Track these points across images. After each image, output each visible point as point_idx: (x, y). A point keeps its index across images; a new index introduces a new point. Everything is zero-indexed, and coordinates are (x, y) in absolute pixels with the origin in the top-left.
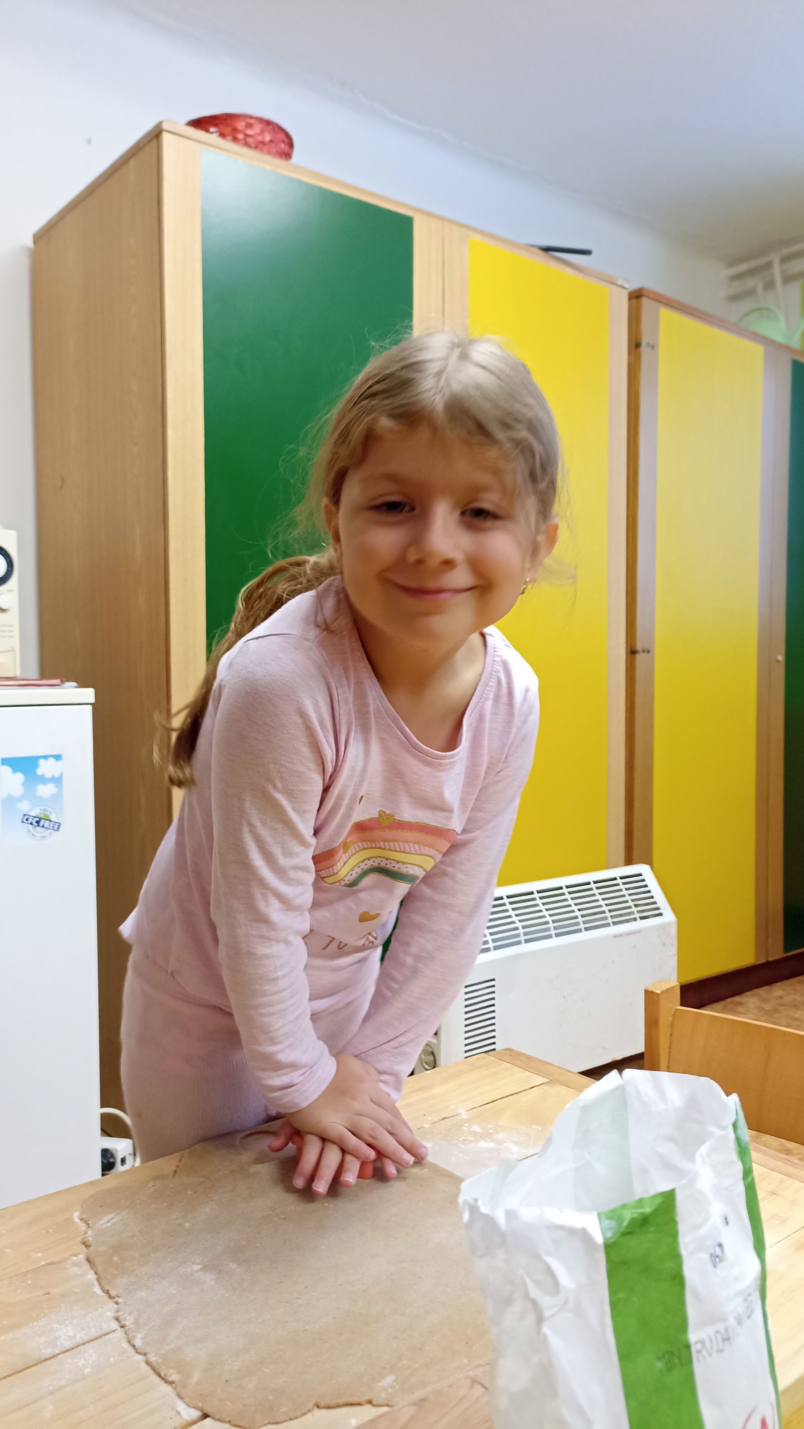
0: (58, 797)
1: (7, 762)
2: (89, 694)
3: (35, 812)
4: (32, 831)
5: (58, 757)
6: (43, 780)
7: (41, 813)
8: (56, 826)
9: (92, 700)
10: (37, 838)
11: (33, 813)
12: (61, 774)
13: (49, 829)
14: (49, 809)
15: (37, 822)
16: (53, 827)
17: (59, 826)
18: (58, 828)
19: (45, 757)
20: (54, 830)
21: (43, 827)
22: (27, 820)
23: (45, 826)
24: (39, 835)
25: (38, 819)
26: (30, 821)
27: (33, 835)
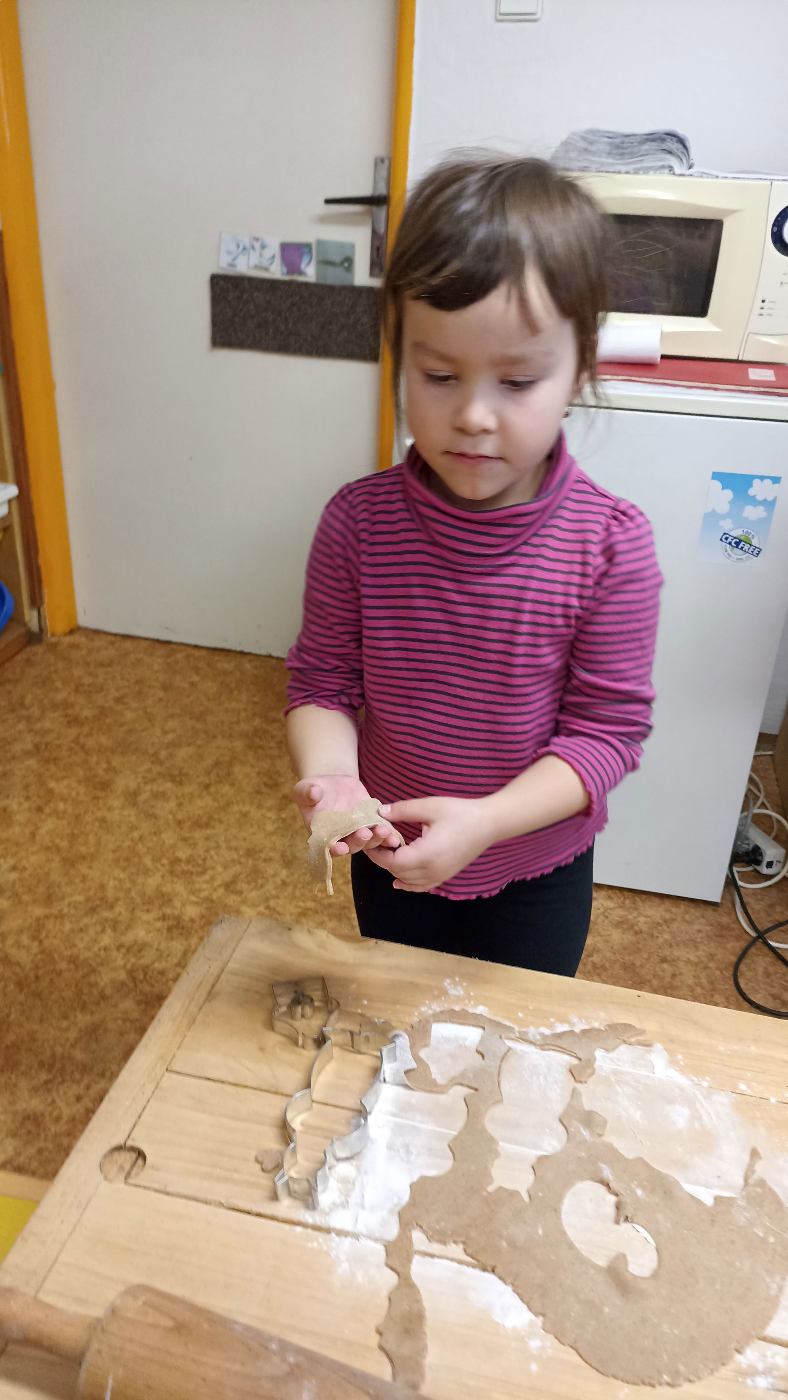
0: (765, 523)
1: (716, 476)
3: (737, 533)
4: (729, 551)
5: (776, 480)
6: (754, 501)
7: (742, 535)
8: (756, 551)
10: (732, 559)
11: (734, 534)
12: (775, 498)
13: (748, 553)
14: (753, 533)
15: (737, 544)
16: (753, 552)
17: (759, 552)
18: (758, 554)
19: (762, 478)
20: (753, 555)
21: (742, 548)
22: (727, 538)
23: (744, 549)
24: (735, 556)
25: (738, 540)
26: (729, 540)
27: (729, 555)
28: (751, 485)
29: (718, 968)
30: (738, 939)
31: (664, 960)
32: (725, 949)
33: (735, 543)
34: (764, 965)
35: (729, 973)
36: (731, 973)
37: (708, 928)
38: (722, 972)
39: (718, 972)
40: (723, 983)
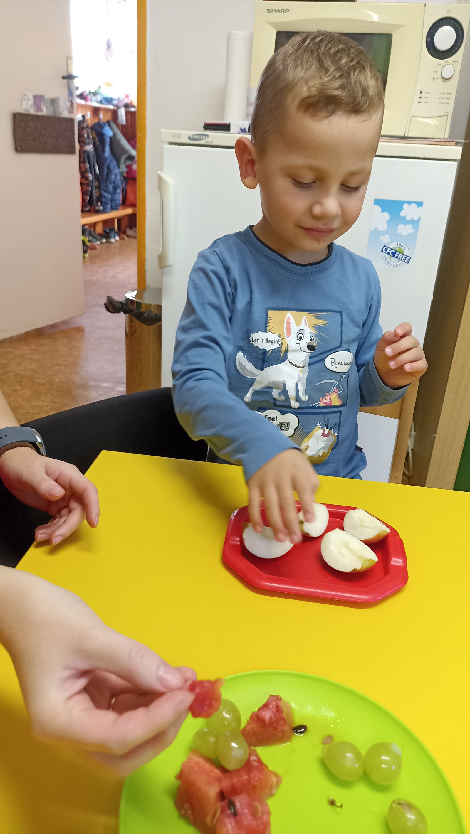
0: (413, 236)
1: (376, 202)
2: (457, 152)
3: (393, 245)
4: (388, 260)
5: (420, 204)
6: (404, 221)
7: (396, 247)
9: (459, 157)
10: (390, 265)
11: (391, 246)
12: (420, 218)
13: (401, 260)
14: (404, 245)
15: (394, 254)
16: (405, 260)
17: (409, 260)
18: (408, 261)
19: (410, 203)
20: (404, 262)
21: (397, 257)
22: (386, 250)
23: (398, 258)
24: (393, 264)
25: (394, 251)
26: (388, 251)
27: (388, 262)
28: (402, 209)
33: (392, 253)
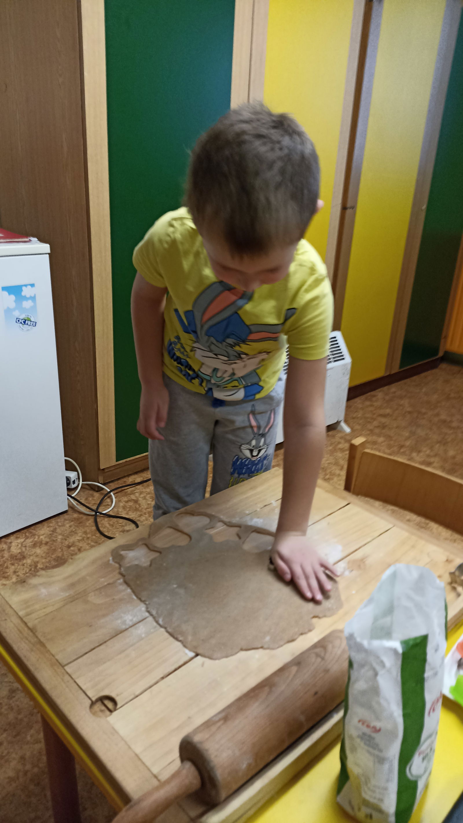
0: (34, 308)
1: (4, 289)
2: (46, 248)
3: (23, 316)
4: (21, 327)
5: (32, 285)
6: (25, 298)
7: (26, 317)
8: (34, 324)
9: (49, 251)
10: (25, 331)
11: (21, 317)
12: (35, 295)
13: (30, 325)
14: (30, 315)
15: (25, 322)
16: (33, 325)
17: (36, 324)
18: (35, 325)
19: (26, 286)
22: (19, 321)
23: (28, 324)
24: (26, 329)
25: (24, 321)
26: (20, 321)
27: (22, 329)
28: (22, 291)
29: (92, 536)
30: (88, 520)
31: (69, 547)
32: (87, 526)
33: (24, 322)
34: (107, 523)
35: (98, 535)
36: (99, 534)
37: (72, 523)
38: (95, 536)
39: (94, 537)
40: (100, 539)
